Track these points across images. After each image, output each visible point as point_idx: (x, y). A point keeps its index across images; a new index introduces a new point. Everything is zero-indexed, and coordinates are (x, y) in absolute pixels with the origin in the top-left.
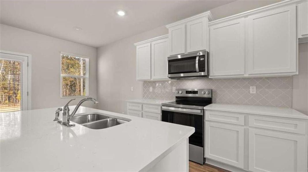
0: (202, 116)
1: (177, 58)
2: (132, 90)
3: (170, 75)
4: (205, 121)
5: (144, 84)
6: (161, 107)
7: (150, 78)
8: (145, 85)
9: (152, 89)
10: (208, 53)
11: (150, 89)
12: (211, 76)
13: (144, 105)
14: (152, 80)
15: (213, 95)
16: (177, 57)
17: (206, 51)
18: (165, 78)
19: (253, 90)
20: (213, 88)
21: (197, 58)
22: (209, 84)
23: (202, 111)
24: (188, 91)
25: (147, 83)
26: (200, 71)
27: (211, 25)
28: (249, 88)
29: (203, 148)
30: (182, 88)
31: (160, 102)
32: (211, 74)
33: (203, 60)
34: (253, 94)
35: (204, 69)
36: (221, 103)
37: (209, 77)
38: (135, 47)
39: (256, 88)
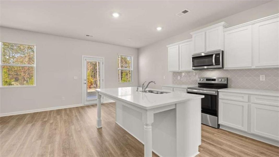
0: (216, 95)
1: (201, 56)
2: (164, 78)
3: (194, 68)
4: (219, 99)
5: (173, 74)
6: (187, 90)
7: (178, 70)
8: (175, 75)
9: (180, 77)
10: (223, 52)
11: (178, 77)
12: (225, 68)
13: (174, 88)
14: (180, 71)
15: (229, 82)
16: (201, 54)
17: (220, 51)
18: (190, 69)
19: (262, 78)
20: (229, 77)
21: (214, 56)
22: (226, 73)
23: (217, 92)
24: (208, 79)
25: (176, 74)
26: (216, 65)
27: (226, 31)
28: (260, 76)
29: (217, 117)
30: (203, 77)
31: (186, 86)
32: (226, 66)
33: (218, 57)
34: (263, 81)
35: (219, 63)
36: (235, 87)
37: (224, 69)
38: (167, 48)
39: (265, 76)
